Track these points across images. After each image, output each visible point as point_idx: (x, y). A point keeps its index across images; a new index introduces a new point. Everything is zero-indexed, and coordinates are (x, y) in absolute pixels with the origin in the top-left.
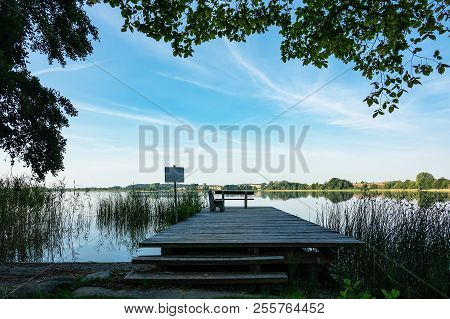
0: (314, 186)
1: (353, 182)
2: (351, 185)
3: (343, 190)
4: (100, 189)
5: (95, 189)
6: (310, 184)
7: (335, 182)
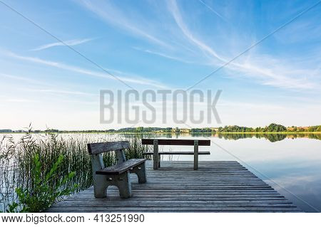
0: (257, 130)
1: (286, 126)
2: (285, 129)
3: (279, 133)
4: (99, 131)
5: (96, 131)
6: (254, 128)
7: (273, 127)
